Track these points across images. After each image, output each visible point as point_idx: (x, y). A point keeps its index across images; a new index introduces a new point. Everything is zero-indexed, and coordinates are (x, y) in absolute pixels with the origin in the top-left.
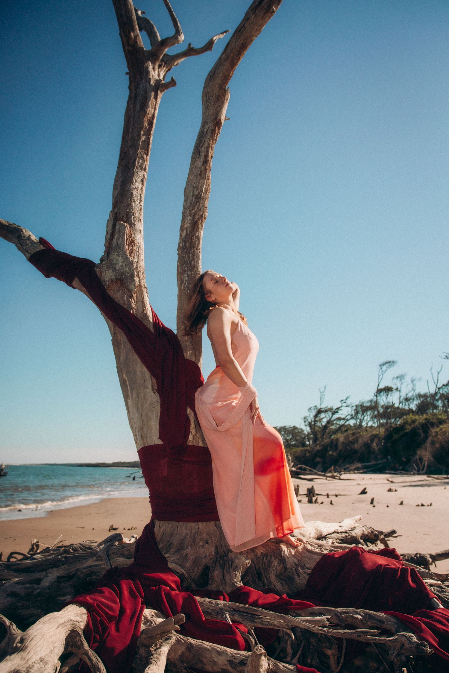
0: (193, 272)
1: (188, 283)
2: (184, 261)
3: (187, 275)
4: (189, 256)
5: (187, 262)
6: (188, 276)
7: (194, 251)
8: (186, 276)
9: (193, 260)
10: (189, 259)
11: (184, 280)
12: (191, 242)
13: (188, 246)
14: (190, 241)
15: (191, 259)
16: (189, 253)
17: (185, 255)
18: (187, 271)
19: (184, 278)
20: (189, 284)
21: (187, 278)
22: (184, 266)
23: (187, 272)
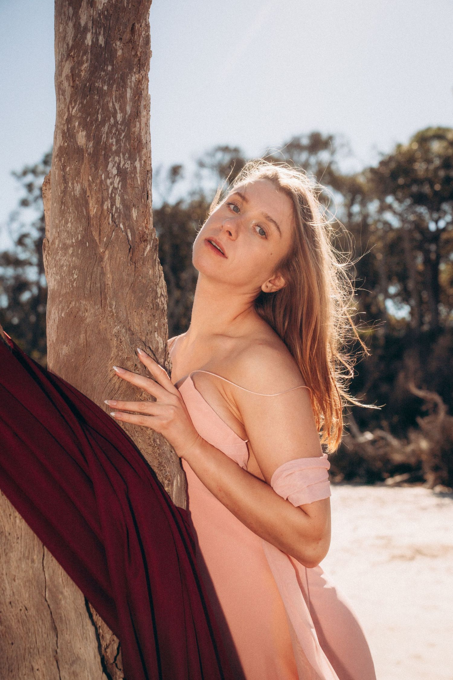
0: (137, 164)
1: (123, 201)
2: (105, 108)
3: (118, 168)
4: (121, 98)
5: (115, 117)
6: (121, 173)
7: (139, 82)
8: (115, 171)
9: (136, 114)
10: (123, 110)
11: (107, 189)
12: (130, 41)
13: (120, 53)
14: (127, 36)
15: (128, 109)
16: (125, 86)
17: (110, 86)
18: (117, 153)
19: (108, 177)
20: (127, 207)
21: (117, 180)
22: (106, 129)
23: (117, 159)
